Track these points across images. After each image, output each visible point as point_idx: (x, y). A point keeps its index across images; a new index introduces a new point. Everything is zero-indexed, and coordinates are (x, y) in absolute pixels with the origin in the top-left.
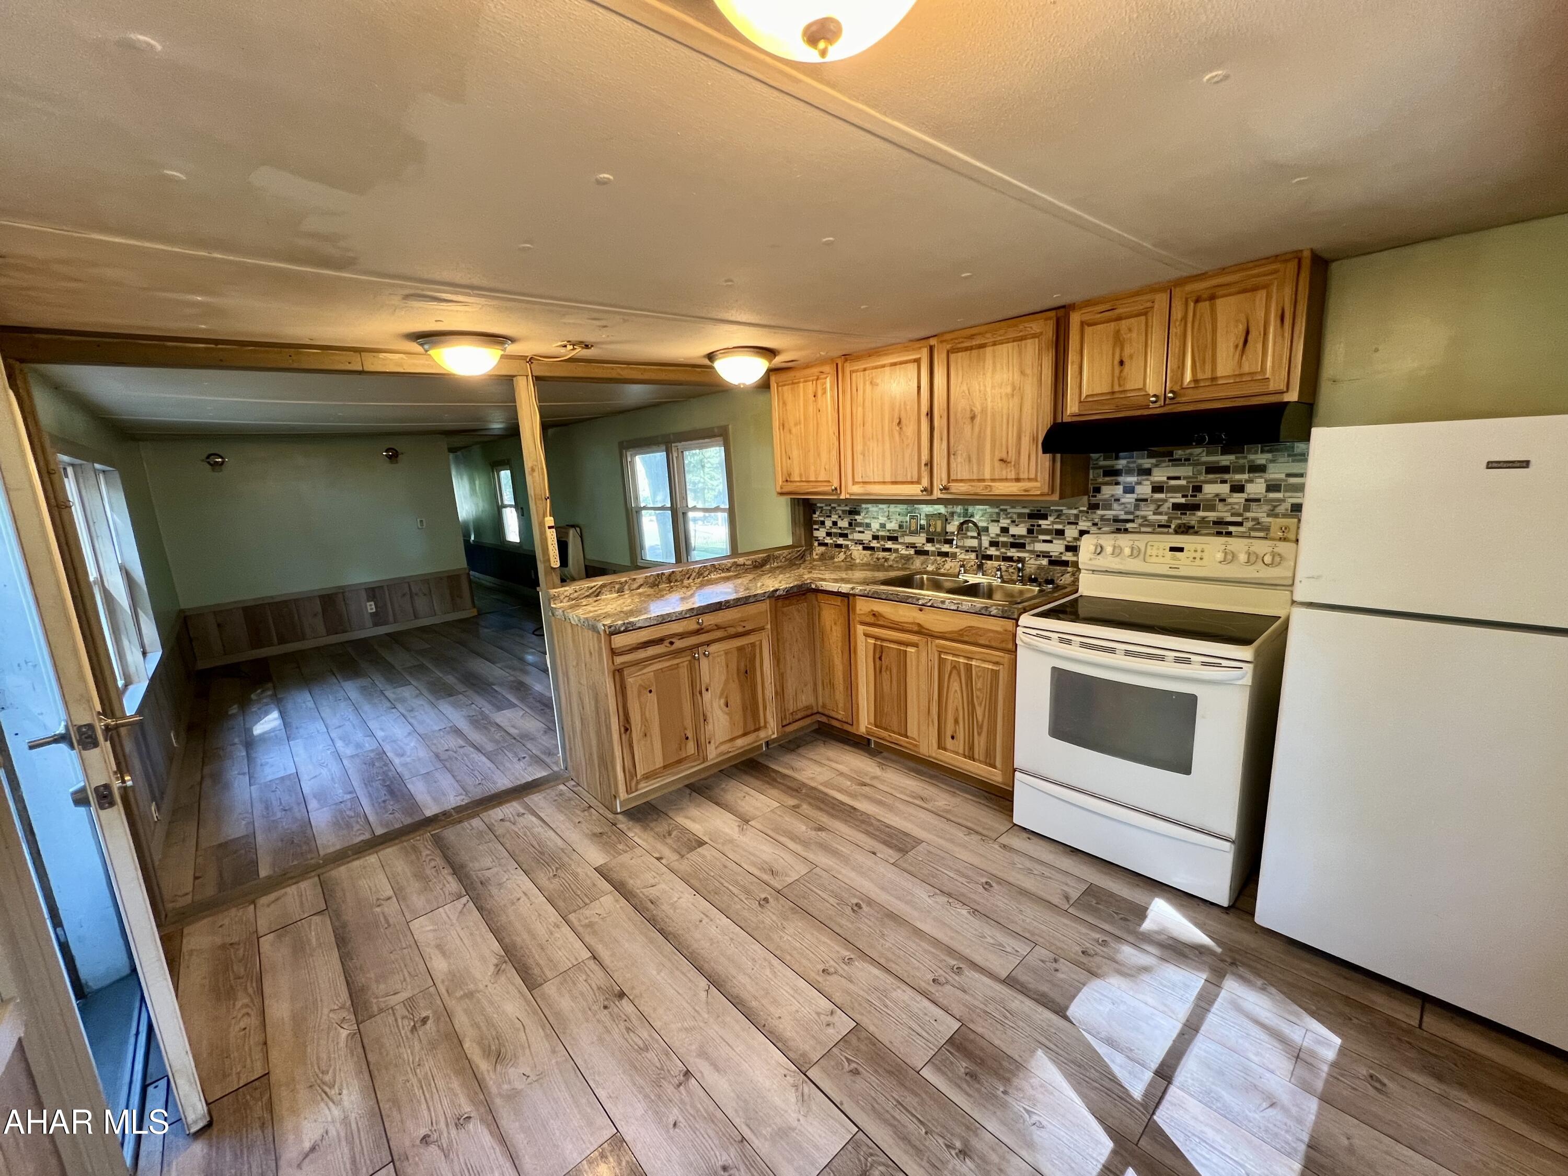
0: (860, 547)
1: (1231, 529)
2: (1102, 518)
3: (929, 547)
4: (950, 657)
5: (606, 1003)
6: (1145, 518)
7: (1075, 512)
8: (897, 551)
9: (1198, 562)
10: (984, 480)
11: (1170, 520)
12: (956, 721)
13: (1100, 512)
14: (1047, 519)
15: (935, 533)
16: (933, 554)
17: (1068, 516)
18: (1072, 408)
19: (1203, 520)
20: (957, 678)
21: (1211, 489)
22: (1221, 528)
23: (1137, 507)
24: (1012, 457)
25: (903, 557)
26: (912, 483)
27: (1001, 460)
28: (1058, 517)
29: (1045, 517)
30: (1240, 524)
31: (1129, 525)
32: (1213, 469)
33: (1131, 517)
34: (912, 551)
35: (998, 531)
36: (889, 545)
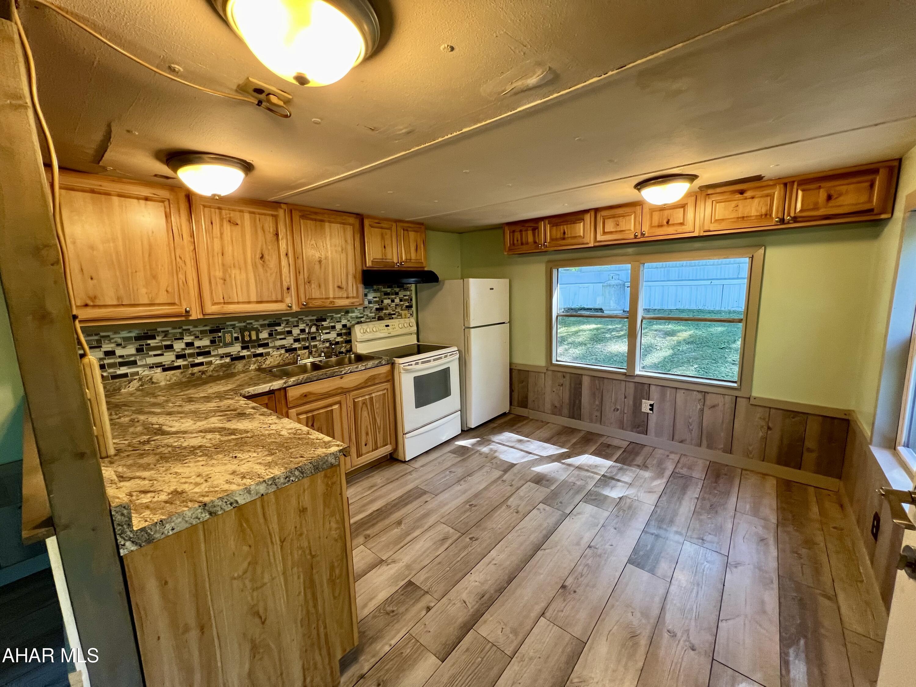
0: (159, 370)
1: (393, 316)
2: (352, 318)
3: (245, 353)
4: (360, 399)
5: (572, 592)
6: (367, 315)
7: (339, 315)
8: (210, 363)
9: (395, 330)
10: (328, 298)
11: (375, 315)
12: (367, 434)
13: (350, 315)
14: (326, 321)
15: (251, 341)
16: (249, 357)
17: (336, 318)
18: (369, 264)
19: (385, 314)
20: (366, 409)
21: (387, 302)
22: (390, 316)
23: (364, 311)
24: (344, 285)
25: (222, 366)
26: (276, 302)
27: (339, 287)
28: (332, 319)
29: (325, 320)
30: (394, 314)
31: (362, 319)
32: (386, 294)
33: (362, 315)
34: (228, 360)
35: (298, 332)
36: (200, 359)
